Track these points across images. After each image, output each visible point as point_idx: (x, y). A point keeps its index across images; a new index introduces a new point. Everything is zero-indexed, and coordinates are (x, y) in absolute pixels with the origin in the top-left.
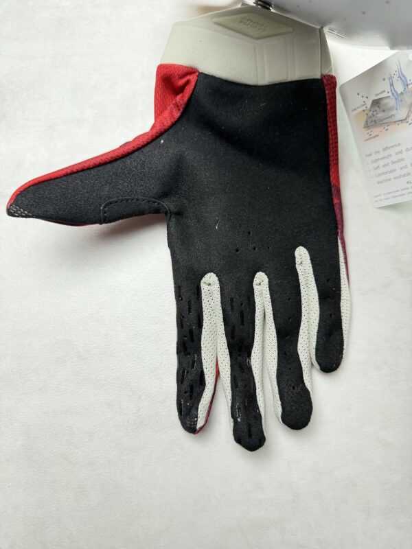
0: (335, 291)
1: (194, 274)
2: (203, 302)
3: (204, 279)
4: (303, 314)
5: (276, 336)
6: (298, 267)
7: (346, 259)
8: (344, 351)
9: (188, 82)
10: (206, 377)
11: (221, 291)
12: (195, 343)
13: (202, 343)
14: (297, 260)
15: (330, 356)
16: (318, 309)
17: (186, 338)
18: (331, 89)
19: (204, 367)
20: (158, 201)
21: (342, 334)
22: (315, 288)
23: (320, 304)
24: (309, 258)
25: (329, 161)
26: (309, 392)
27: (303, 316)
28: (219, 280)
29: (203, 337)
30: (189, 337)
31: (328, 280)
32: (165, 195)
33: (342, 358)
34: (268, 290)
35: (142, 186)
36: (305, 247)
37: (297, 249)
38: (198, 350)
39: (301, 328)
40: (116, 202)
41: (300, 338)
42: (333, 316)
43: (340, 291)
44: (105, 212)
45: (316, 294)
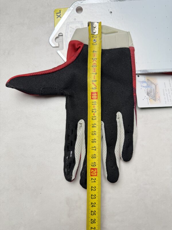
0: (131, 130)
1: (75, 120)
3: (79, 122)
4: (118, 138)
5: (106, 146)
6: (117, 120)
8: (133, 153)
10: (76, 160)
11: (85, 127)
13: (75, 146)
14: (117, 117)
15: (127, 155)
16: (124, 137)
17: (69, 144)
18: (132, 51)
19: (75, 156)
20: (63, 90)
21: (133, 147)
22: (124, 128)
23: (125, 135)
25: (132, 78)
26: (118, 169)
28: (85, 122)
29: (76, 144)
31: (129, 126)
32: (66, 88)
33: (132, 156)
34: (104, 128)
35: (58, 83)
36: (121, 112)
37: (118, 113)
39: (117, 143)
40: (47, 88)
41: (116, 147)
42: (130, 140)
43: (133, 130)
44: (42, 91)
45: (124, 131)
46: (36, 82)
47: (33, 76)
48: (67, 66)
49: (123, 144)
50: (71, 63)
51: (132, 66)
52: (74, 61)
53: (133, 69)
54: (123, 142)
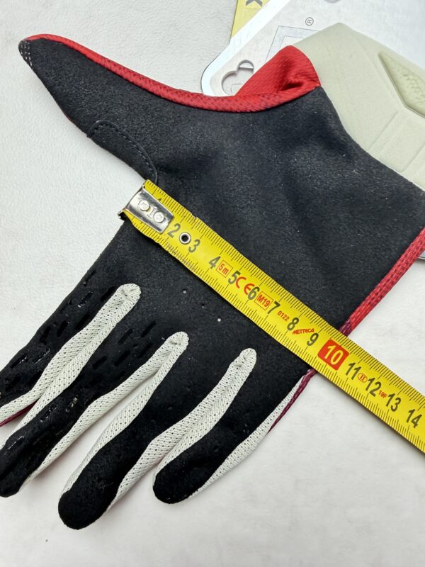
0: (246, 428)
1: (120, 272)
2: (104, 307)
3: (125, 285)
4: (189, 415)
6: (232, 367)
7: (289, 405)
9: (299, 85)
10: (39, 382)
11: (129, 313)
12: (59, 338)
13: (65, 346)
16: (209, 430)
17: (55, 325)
19: (45, 372)
20: (154, 168)
23: (216, 425)
24: (250, 370)
25: (367, 294)
27: (187, 417)
28: (139, 301)
29: (71, 340)
30: (58, 327)
31: (247, 411)
32: (166, 169)
33: (187, 497)
34: (176, 358)
36: (258, 356)
37: (249, 349)
38: (56, 348)
39: (174, 426)
40: (117, 130)
41: (164, 434)
42: (217, 450)
43: (251, 432)
44: (97, 129)
45: (222, 414)
46: (100, 93)
47: (109, 73)
48: (221, 111)
49: (188, 446)
50: (236, 112)
51: (399, 262)
52: (251, 112)
53: (392, 271)
54: (196, 440)
